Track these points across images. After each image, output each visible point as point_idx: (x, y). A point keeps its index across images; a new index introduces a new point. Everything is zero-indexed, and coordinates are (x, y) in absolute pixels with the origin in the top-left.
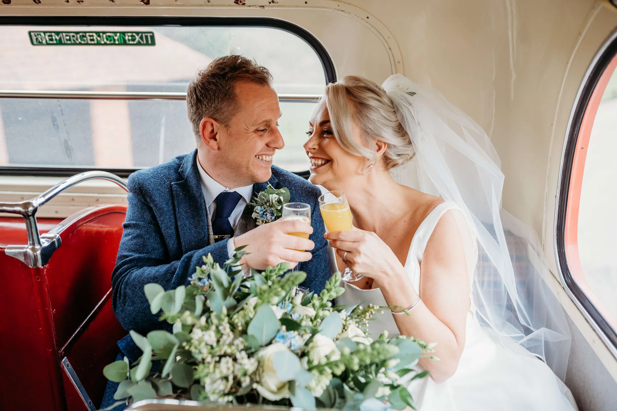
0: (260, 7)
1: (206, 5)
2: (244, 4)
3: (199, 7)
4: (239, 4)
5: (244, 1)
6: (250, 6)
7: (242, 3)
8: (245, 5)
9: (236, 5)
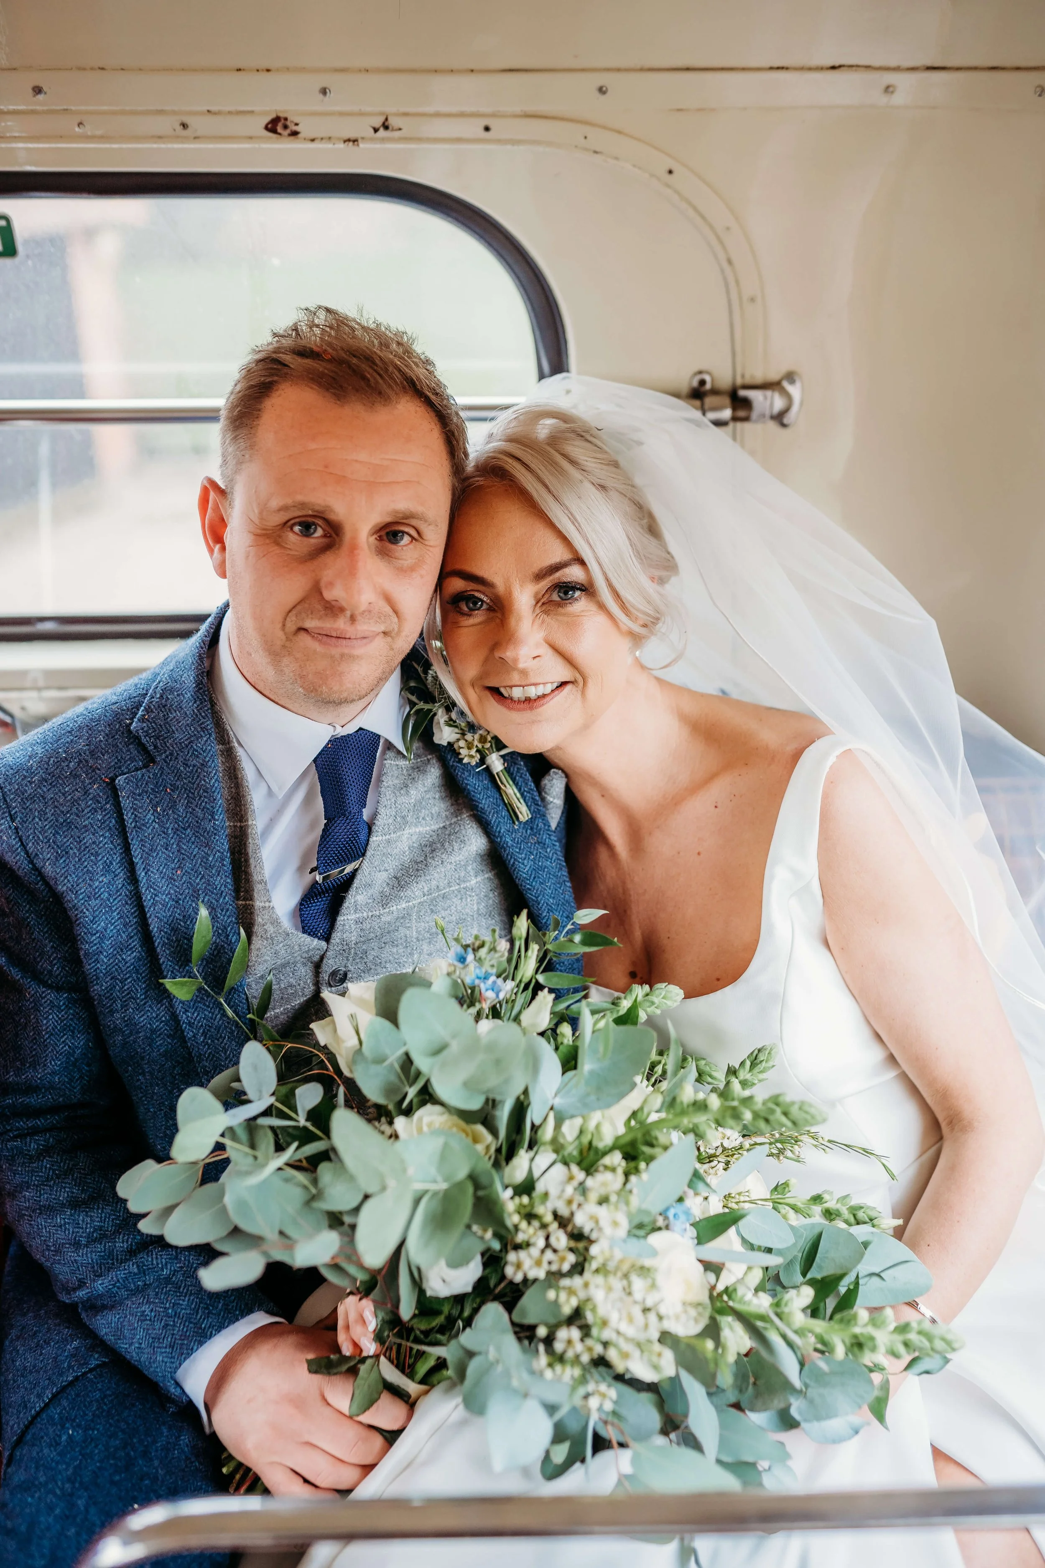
0: (345, 141)
1: (178, 137)
2: (295, 134)
3: (155, 143)
4: (280, 134)
5: (297, 124)
6: (313, 140)
7: (288, 131)
8: (300, 136)
9: (271, 138)
